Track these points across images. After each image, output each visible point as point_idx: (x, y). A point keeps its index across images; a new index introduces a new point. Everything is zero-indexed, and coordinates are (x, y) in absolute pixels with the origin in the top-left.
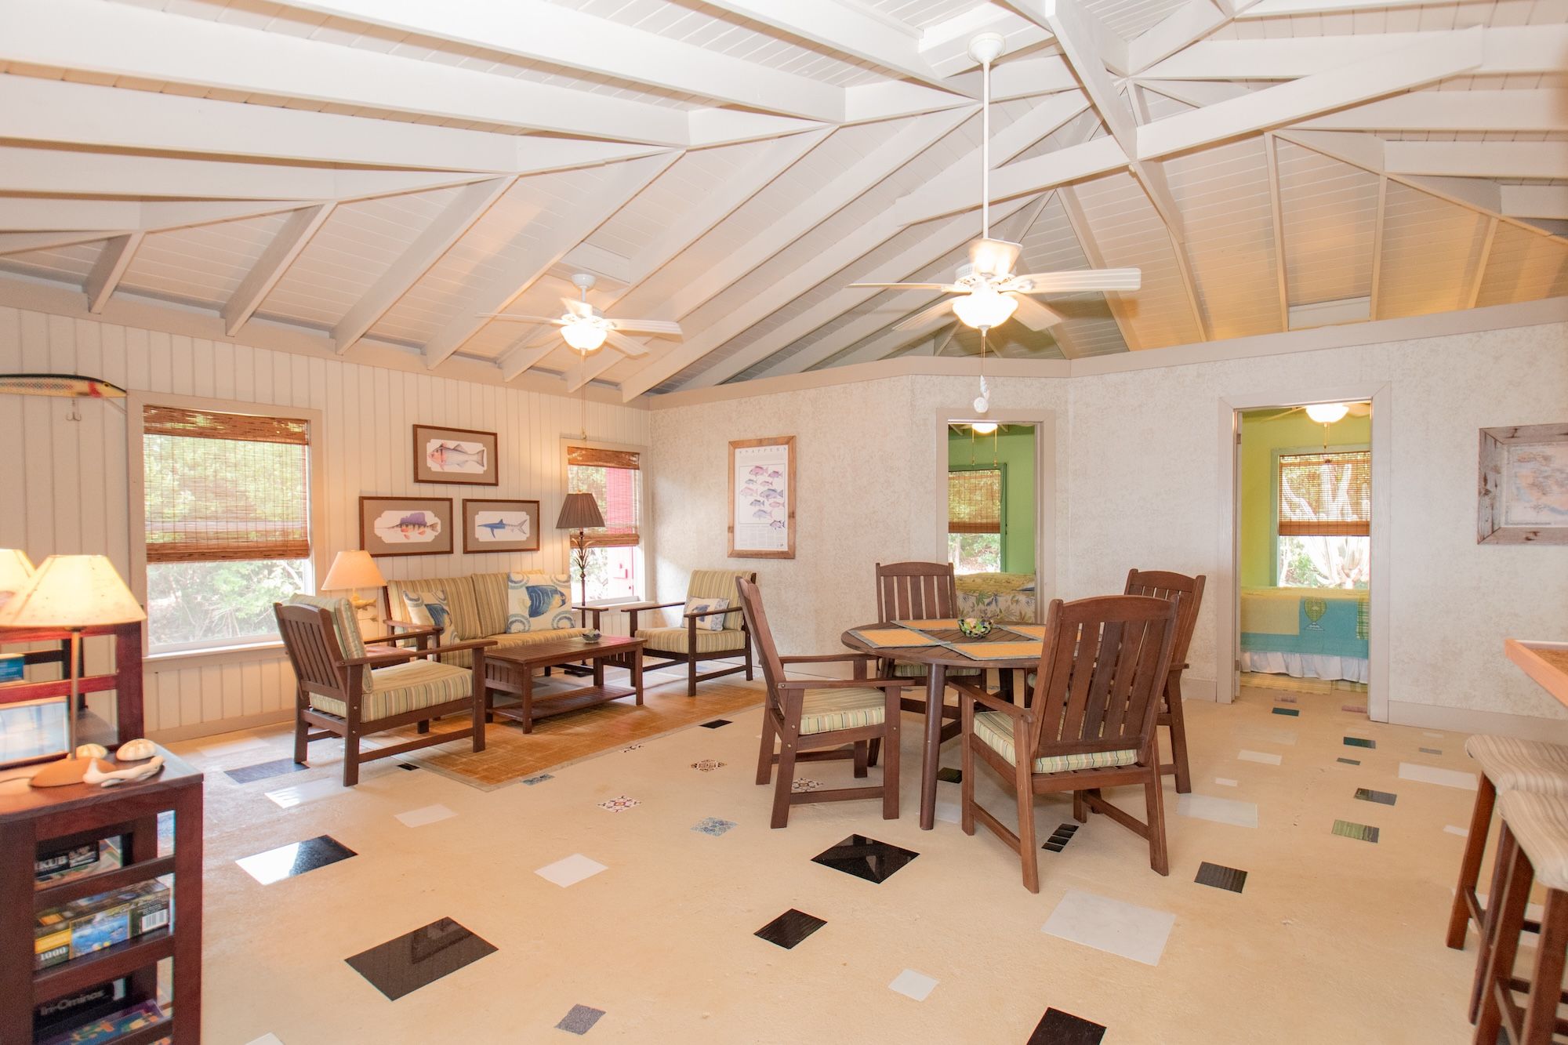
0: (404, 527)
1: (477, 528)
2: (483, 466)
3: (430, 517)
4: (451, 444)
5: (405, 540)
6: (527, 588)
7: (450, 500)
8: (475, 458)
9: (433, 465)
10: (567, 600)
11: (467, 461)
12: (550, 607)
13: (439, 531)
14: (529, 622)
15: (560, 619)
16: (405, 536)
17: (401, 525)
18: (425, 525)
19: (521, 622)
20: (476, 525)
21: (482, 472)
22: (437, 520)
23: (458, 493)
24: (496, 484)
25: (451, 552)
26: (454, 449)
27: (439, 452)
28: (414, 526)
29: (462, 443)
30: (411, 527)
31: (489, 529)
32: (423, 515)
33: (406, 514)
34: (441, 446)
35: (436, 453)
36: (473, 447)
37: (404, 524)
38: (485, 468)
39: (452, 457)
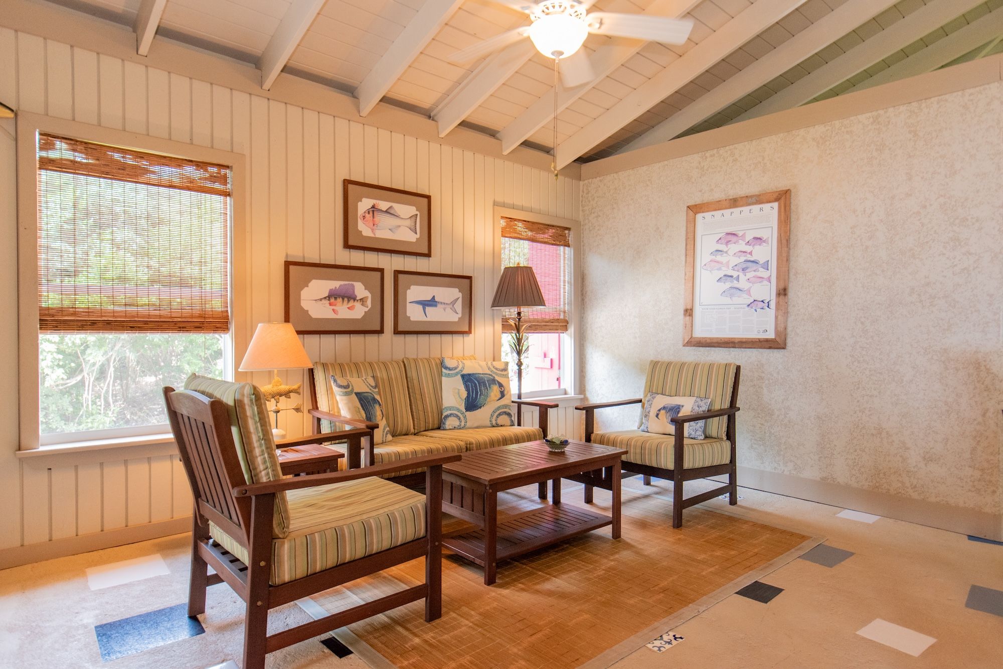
0: (332, 300)
1: (408, 305)
2: (416, 233)
3: (360, 290)
4: (383, 205)
5: (332, 316)
6: (463, 376)
7: (381, 271)
8: (408, 223)
9: (364, 229)
10: (505, 393)
11: (399, 226)
12: (488, 399)
13: (370, 306)
14: (465, 417)
15: (500, 414)
16: (333, 310)
17: (329, 297)
19: (457, 416)
21: (414, 240)
22: (367, 294)
23: (391, 263)
24: (428, 255)
25: (381, 331)
26: (387, 212)
27: (371, 213)
28: (343, 299)
29: (395, 206)
30: (339, 300)
31: (421, 307)
32: (353, 286)
33: (335, 284)
34: (373, 207)
35: (367, 215)
36: (406, 210)
37: (333, 296)
38: (418, 236)
39: (384, 221)
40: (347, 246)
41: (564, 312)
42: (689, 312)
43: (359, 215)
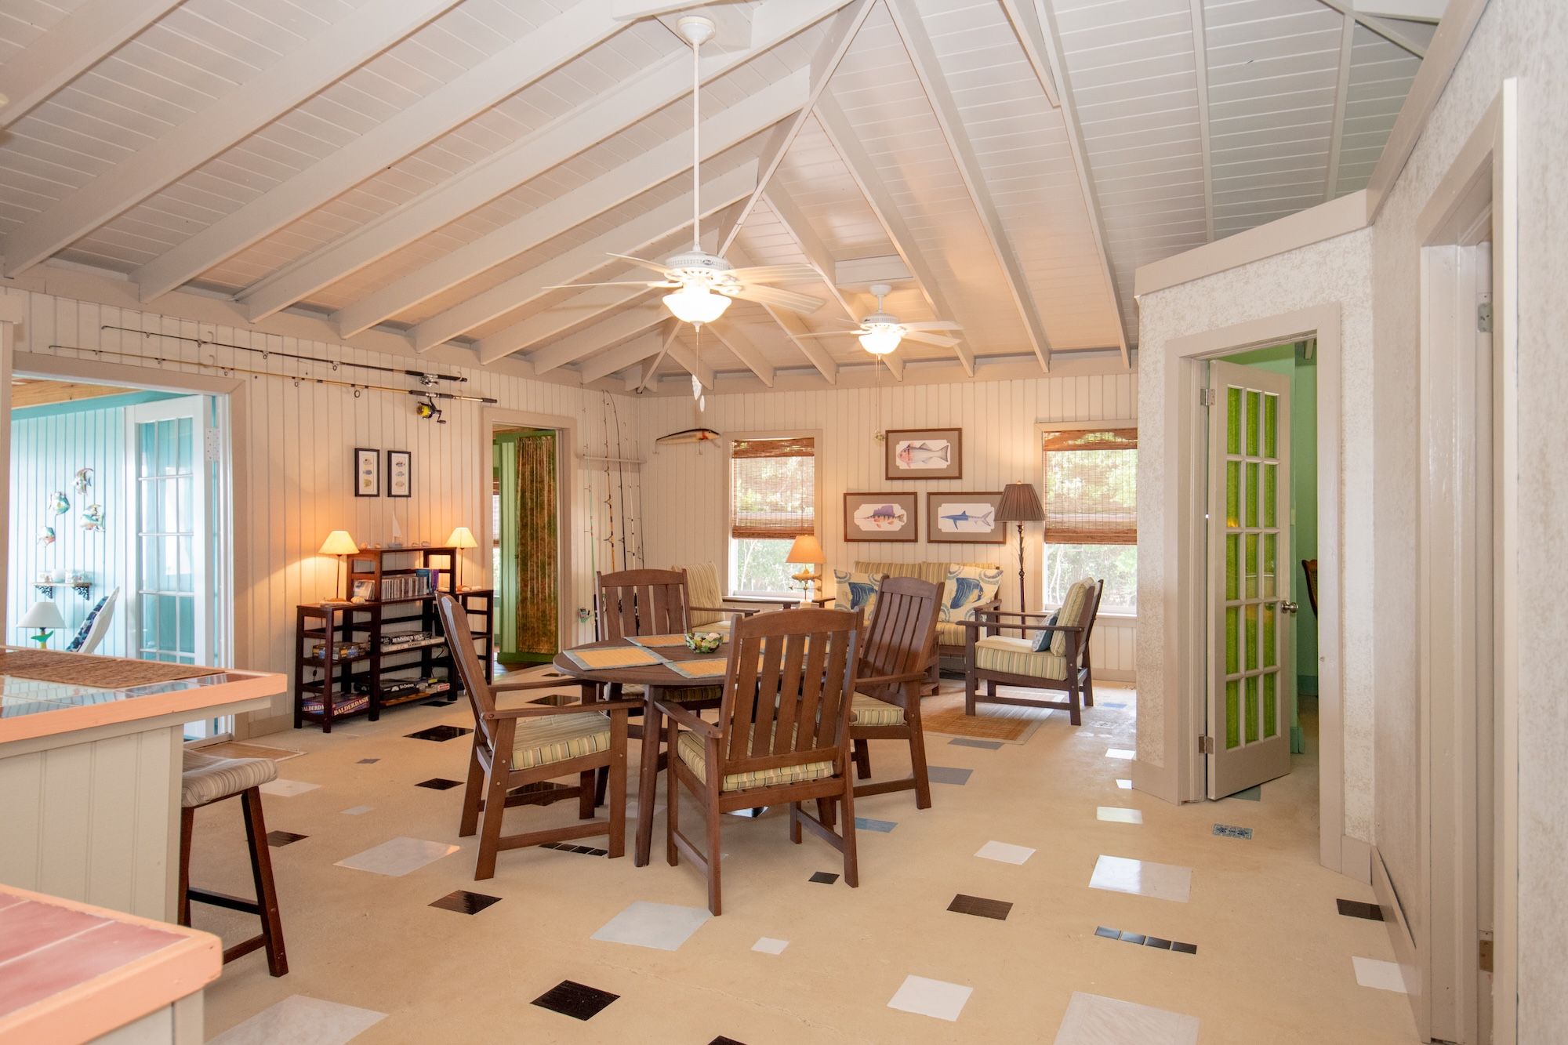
0: (877, 518)
1: (940, 520)
2: (947, 461)
3: (898, 509)
4: (917, 443)
5: (878, 529)
6: (958, 579)
7: (915, 494)
8: (940, 454)
9: (901, 464)
11: (931, 458)
12: (969, 600)
13: (905, 521)
16: (877, 525)
17: (874, 516)
18: (893, 517)
20: (939, 516)
22: (903, 512)
23: (922, 488)
24: (960, 477)
25: (915, 540)
26: (920, 448)
27: (907, 451)
28: (885, 517)
29: (927, 442)
30: (882, 517)
31: (952, 521)
32: (892, 507)
33: (878, 507)
34: (909, 446)
35: (904, 454)
36: (938, 444)
37: (877, 515)
38: (949, 463)
39: (919, 456)
40: (888, 478)
43: (897, 454)
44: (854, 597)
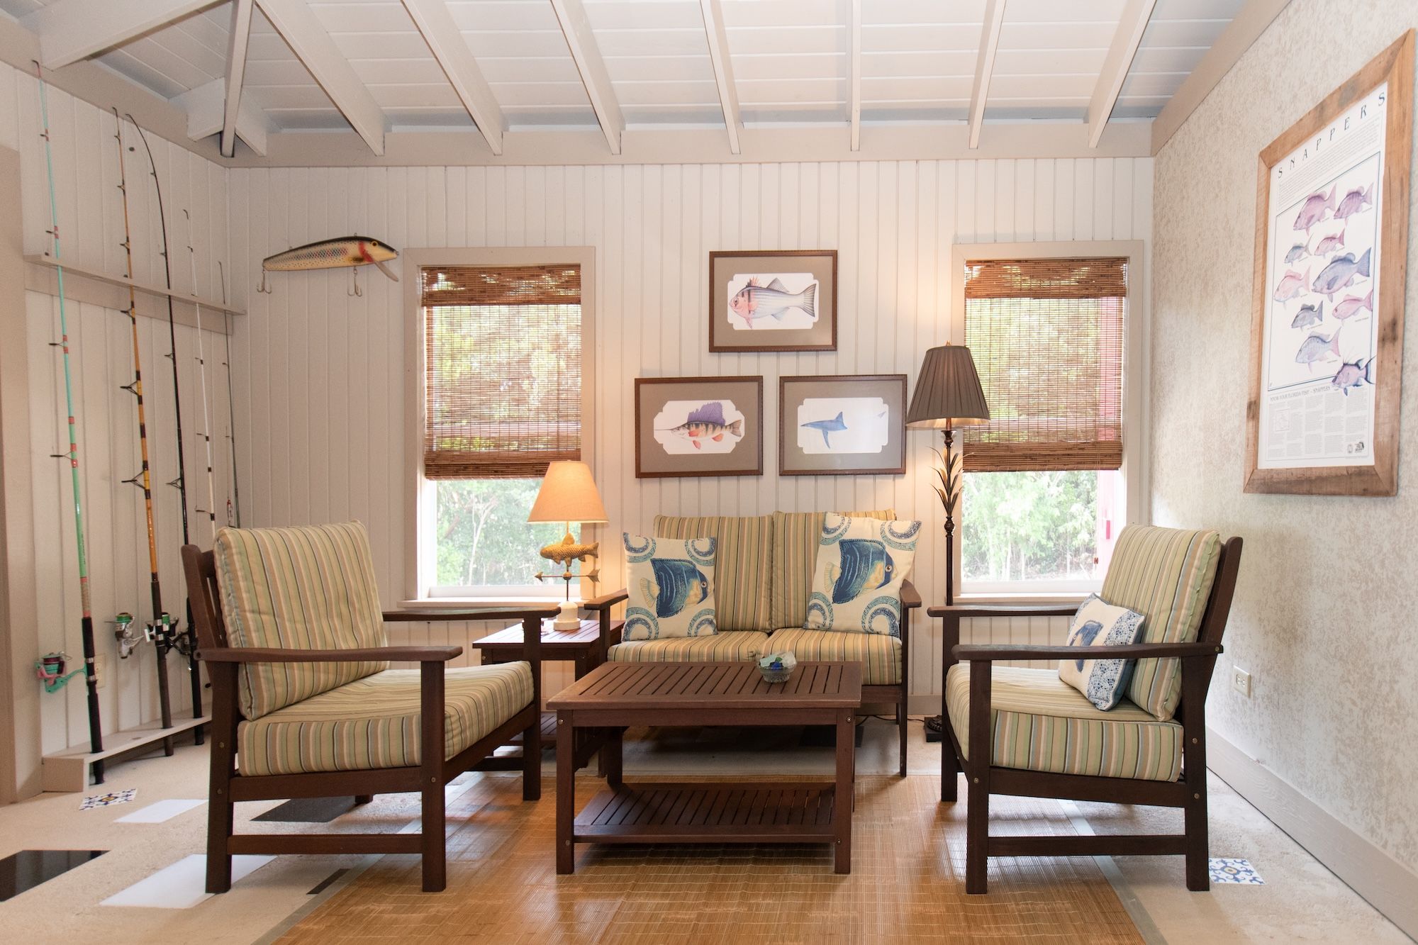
0: (693, 428)
2: (813, 315)
3: (730, 412)
4: (763, 280)
6: (842, 543)
7: (759, 380)
8: (801, 300)
9: (737, 320)
10: (893, 575)
11: (788, 308)
12: (865, 585)
13: (743, 434)
14: (831, 611)
15: (876, 613)
16: (694, 442)
17: (688, 425)
18: (722, 425)
20: (800, 422)
21: (810, 326)
22: (739, 416)
23: (771, 368)
24: (834, 347)
25: (758, 472)
26: (769, 289)
27: (746, 295)
28: (707, 426)
29: (781, 277)
30: (702, 427)
31: (819, 432)
34: (749, 285)
35: (741, 299)
36: (798, 282)
37: (694, 422)
38: (816, 319)
39: (765, 302)
40: (713, 349)
41: (1117, 427)
42: (1253, 409)
43: (729, 301)
44: (661, 590)
